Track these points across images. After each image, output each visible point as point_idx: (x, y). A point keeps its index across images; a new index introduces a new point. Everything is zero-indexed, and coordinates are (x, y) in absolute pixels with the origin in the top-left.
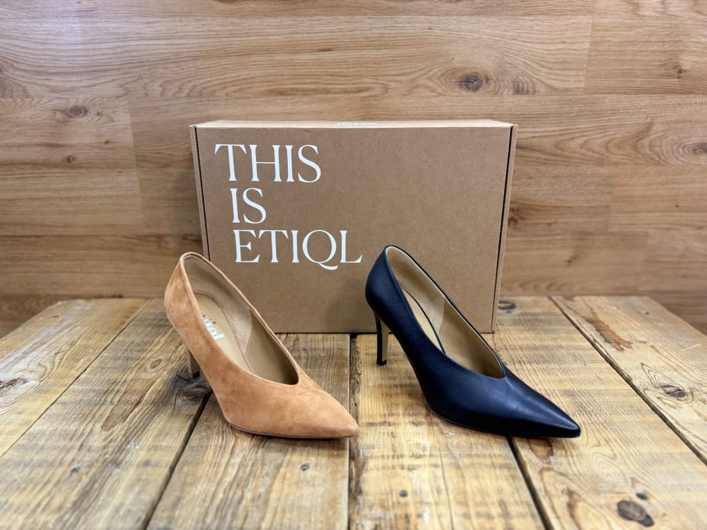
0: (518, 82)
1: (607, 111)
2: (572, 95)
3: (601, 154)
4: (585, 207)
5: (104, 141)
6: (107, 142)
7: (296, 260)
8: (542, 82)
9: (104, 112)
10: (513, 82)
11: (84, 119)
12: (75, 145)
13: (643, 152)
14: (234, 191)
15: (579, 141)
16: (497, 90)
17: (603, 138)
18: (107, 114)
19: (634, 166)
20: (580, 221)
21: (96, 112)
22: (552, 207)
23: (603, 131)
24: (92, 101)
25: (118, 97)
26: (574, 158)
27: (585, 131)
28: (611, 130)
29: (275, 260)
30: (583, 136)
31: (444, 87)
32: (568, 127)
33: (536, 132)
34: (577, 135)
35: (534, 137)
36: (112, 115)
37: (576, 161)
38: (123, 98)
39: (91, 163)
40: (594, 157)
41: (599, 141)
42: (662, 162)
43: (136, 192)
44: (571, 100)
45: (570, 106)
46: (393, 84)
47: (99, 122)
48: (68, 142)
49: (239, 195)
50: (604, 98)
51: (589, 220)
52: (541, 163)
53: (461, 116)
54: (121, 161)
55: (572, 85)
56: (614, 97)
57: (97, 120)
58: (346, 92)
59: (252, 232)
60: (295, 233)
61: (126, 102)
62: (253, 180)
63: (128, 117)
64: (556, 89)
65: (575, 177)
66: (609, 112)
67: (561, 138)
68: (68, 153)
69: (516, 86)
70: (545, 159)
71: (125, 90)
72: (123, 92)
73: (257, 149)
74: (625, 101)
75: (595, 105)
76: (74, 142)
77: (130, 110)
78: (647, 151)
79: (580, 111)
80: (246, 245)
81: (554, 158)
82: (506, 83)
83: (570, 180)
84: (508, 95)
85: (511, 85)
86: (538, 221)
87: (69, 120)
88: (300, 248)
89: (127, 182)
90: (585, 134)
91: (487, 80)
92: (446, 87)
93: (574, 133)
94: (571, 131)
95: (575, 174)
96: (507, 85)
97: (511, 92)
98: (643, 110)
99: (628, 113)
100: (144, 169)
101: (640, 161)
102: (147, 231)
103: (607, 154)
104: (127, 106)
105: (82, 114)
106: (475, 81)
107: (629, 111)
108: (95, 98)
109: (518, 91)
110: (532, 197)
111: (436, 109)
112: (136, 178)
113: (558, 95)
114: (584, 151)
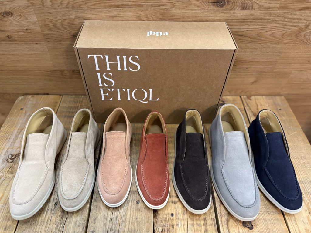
0: (244, 3)
1: (287, 19)
2: (272, 10)
3: (279, 39)
4: (265, 61)
5: (25, 29)
6: (27, 29)
7: (129, 99)
8: (257, 4)
9: (22, 15)
10: (242, 3)
11: (12, 18)
12: (10, 31)
13: (300, 38)
14: (99, 74)
15: (269, 33)
16: (232, 8)
17: (282, 32)
18: (24, 16)
19: (293, 45)
20: (261, 67)
21: (17, 14)
22: (250, 61)
23: (283, 28)
24: (14, 9)
25: (28, 7)
26: (265, 41)
27: (274, 28)
28: (287, 28)
29: (119, 99)
30: (272, 30)
31: (205, 5)
32: (266, 26)
33: (249, 28)
34: (269, 30)
35: (247, 31)
36: (26, 16)
37: (266, 42)
38: (31, 8)
39: (20, 39)
40: (275, 40)
41: (279, 33)
42: (308, 43)
43: (46, 52)
44: (270, 13)
45: (269, 16)
46: (177, 3)
47: (20, 19)
48: (6, 29)
49: (101, 76)
50: (288, 12)
51: (265, 67)
52: (248, 42)
53: (211, 20)
54: (36, 38)
55: (273, 6)
56: (293, 12)
57: (19, 19)
58: (152, 6)
59: (109, 89)
60: (128, 90)
61: (33, 10)
62: (107, 70)
63: (35, 17)
64: (264, 7)
65: (264, 49)
66: (289, 19)
67: (261, 31)
68: (7, 34)
69: (243, 6)
70: (251, 41)
71: (31, 3)
72: (30, 4)
73: (109, 57)
74: (298, 14)
75: (282, 16)
76: (9, 29)
77: (35, 13)
78: (302, 38)
79: (274, 19)
80: (106, 94)
81: (256, 40)
82: (238, 4)
83: (260, 50)
84: (238, 10)
85: (241, 4)
86: (241, 67)
87: (4, 18)
88: (131, 95)
89: (42, 48)
90: (273, 29)
91: (228, 2)
92: (206, 5)
93: (268, 29)
94: (267, 28)
95: (264, 47)
96: (238, 5)
97: (240, 8)
98: (306, 19)
99: (298, 20)
100: (48, 42)
101: (297, 42)
102: (55, 69)
103: (281, 39)
104: (34, 12)
105: (10, 15)
106: (222, 2)
107: (298, 19)
108: (15, 8)
109: (244, 8)
110: (241, 57)
111: (199, 16)
112: (46, 46)
113: (265, 11)
114: (271, 37)
